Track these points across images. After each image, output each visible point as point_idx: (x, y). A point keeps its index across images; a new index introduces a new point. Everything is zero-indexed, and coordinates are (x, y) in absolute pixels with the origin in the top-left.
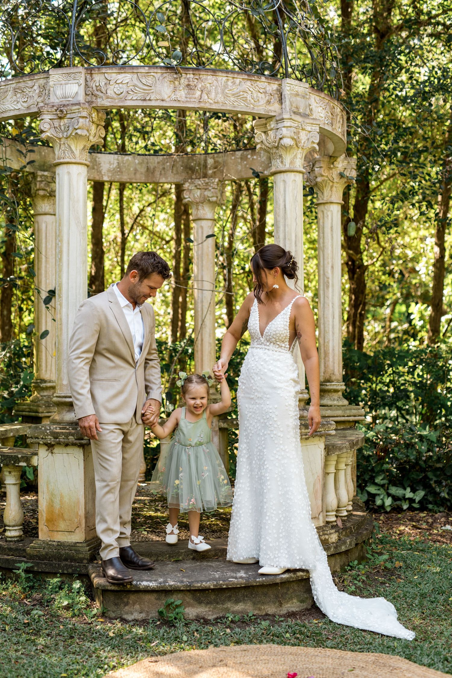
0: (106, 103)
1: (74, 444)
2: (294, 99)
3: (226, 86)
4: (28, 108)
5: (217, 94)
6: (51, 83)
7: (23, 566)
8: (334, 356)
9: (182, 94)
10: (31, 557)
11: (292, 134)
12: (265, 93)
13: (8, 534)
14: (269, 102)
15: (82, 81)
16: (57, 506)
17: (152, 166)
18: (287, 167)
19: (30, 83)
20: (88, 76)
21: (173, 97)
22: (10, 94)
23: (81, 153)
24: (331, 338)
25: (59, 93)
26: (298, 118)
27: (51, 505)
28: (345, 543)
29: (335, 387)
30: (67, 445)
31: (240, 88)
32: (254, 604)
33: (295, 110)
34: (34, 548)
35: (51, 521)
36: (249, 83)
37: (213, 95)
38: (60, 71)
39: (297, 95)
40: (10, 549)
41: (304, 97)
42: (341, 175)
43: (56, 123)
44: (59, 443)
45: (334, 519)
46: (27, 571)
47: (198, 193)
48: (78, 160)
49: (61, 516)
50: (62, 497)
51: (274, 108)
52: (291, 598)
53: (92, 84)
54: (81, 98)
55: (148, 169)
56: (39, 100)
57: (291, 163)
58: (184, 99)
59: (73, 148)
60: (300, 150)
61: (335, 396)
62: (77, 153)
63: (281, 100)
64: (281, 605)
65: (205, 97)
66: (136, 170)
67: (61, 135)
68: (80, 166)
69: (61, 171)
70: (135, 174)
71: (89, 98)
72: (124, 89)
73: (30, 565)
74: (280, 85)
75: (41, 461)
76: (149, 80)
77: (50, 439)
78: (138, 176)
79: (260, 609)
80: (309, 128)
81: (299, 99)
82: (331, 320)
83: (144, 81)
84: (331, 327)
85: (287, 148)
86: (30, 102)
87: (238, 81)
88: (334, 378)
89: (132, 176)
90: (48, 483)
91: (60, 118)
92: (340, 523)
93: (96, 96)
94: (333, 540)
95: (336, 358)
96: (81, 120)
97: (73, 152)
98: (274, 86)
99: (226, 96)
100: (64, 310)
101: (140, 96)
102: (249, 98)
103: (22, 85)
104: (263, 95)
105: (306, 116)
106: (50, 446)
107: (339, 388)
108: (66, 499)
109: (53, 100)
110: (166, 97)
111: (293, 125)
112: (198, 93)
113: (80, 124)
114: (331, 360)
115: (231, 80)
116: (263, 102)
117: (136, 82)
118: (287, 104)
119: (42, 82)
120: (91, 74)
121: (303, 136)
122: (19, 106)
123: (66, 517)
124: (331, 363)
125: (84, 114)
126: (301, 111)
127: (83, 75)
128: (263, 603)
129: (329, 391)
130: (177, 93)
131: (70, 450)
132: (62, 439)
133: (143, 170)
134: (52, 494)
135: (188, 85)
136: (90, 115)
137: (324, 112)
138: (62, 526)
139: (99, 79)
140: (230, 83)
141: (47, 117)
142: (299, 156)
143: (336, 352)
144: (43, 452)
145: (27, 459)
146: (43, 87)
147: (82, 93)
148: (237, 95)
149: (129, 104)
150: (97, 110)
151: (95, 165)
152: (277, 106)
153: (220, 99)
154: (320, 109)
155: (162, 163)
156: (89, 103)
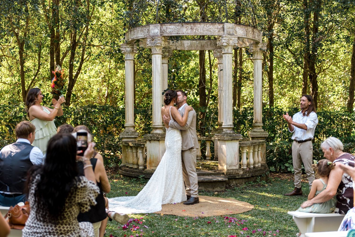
0: (166, 35)
1: (156, 140)
2: (228, 30)
3: (204, 28)
4: (144, 36)
5: (201, 30)
6: (150, 29)
7: (142, 176)
8: (258, 114)
9: (189, 31)
10: (144, 174)
11: (226, 42)
12: (218, 28)
13: (140, 168)
14: (219, 31)
15: (159, 28)
16: (152, 159)
17: (203, 44)
18: (226, 52)
19: (145, 28)
20: (161, 27)
21: (187, 32)
22: (140, 31)
23: (159, 51)
24: (257, 107)
25: (152, 32)
26: (229, 36)
27: (150, 159)
28: (246, 175)
29: (258, 125)
30: (154, 140)
31: (209, 28)
32: (205, 187)
33: (228, 33)
34: (145, 171)
35: (150, 163)
36: (212, 26)
37: (199, 31)
38: (153, 25)
39: (229, 28)
40: (139, 172)
41: (232, 28)
42: (261, 49)
43: (151, 42)
44: (152, 140)
45: (246, 168)
46: (143, 178)
47: (219, 54)
48: (158, 53)
49: (153, 162)
50: (153, 156)
51: (221, 33)
52: (217, 187)
53: (162, 29)
54: (159, 34)
55: (202, 45)
56: (147, 34)
57: (227, 51)
58: (190, 33)
59: (157, 49)
60: (230, 46)
61: (259, 128)
62: (158, 50)
63: (224, 30)
64: (214, 188)
65: (197, 31)
66: (197, 46)
67: (153, 45)
68: (159, 55)
69: (153, 56)
70: (197, 47)
71: (161, 33)
72: (172, 30)
73: (144, 176)
74: (223, 25)
75: (148, 145)
76: (179, 27)
77: (150, 139)
78: (198, 48)
79: (207, 189)
80: (233, 39)
81: (230, 29)
82: (257, 101)
83: (177, 28)
84: (257, 103)
85: (226, 46)
86: (145, 34)
87: (208, 26)
88: (258, 122)
89: (196, 48)
90: (149, 152)
91: (152, 40)
92: (248, 169)
93: (163, 33)
94: (241, 173)
95: (259, 115)
96: (158, 41)
97: (156, 50)
98: (221, 26)
99: (203, 31)
100: (154, 99)
101: (176, 32)
102: (212, 30)
103: (143, 29)
104: (217, 29)
105: (233, 34)
106: (150, 141)
107: (260, 125)
108: (154, 157)
109: (151, 34)
110: (184, 32)
111: (226, 38)
112: (195, 30)
113: (158, 42)
114: (257, 115)
115: (206, 25)
116: (217, 31)
117: (175, 28)
118: (225, 31)
119: (148, 28)
120: (162, 26)
121: (231, 42)
122: (142, 35)
123: (154, 162)
124: (257, 116)
125: (159, 39)
126: (231, 33)
127: (159, 26)
128: (208, 188)
129: (256, 126)
130: (188, 31)
131: (155, 142)
132: (153, 138)
133: (200, 46)
134: (151, 155)
135: (191, 28)
136: (162, 39)
137: (242, 32)
138: (153, 165)
139: (164, 27)
140: (205, 26)
141: (149, 40)
142: (230, 48)
143: (259, 112)
144: (148, 142)
145: (144, 145)
146: (149, 30)
147: (159, 32)
148: (207, 30)
149: (173, 35)
150: (164, 37)
151: (182, 45)
152: (222, 32)
153: (202, 31)
154: (240, 31)
155: (207, 43)
156: (161, 35)
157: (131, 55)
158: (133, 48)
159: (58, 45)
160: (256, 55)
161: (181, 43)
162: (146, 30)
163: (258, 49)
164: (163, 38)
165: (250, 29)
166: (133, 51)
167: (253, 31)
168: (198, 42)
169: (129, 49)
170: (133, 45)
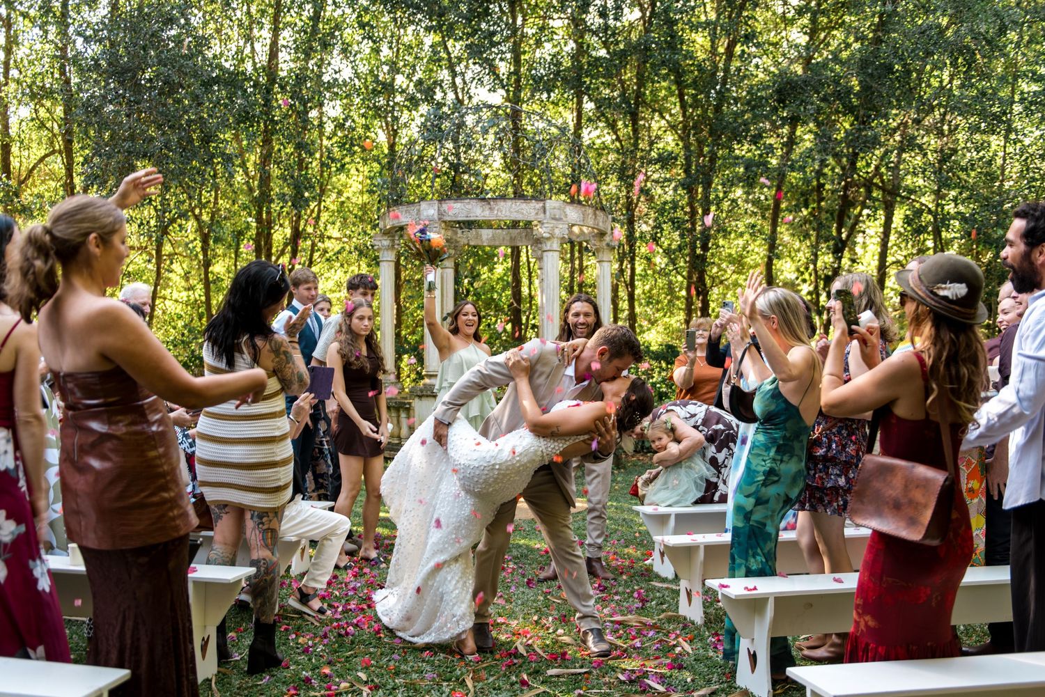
0: (448, 219)
2: (552, 211)
3: (511, 207)
4: (410, 221)
5: (506, 212)
6: (422, 208)
9: (487, 213)
11: (549, 231)
12: (535, 209)
14: (537, 214)
15: (436, 207)
18: (548, 248)
20: (440, 205)
21: (482, 215)
22: (404, 212)
25: (425, 214)
26: (553, 222)
30: (427, 396)
31: (519, 208)
33: (553, 216)
36: (524, 205)
38: (426, 203)
39: (554, 208)
41: (561, 209)
42: (608, 245)
44: (423, 395)
53: (442, 209)
54: (436, 217)
56: (417, 217)
57: (550, 246)
60: (555, 239)
63: (545, 212)
65: (499, 214)
71: (440, 216)
72: (457, 211)
74: (545, 204)
75: (416, 404)
76: (470, 207)
78: (508, 243)
80: (561, 226)
81: (555, 211)
83: (467, 207)
85: (548, 239)
86: (413, 217)
87: (518, 204)
93: (443, 215)
98: (541, 204)
99: (511, 212)
101: (465, 215)
102: (524, 213)
103: (409, 208)
104: (533, 210)
105: (560, 219)
110: (478, 215)
111: (549, 226)
112: (496, 212)
116: (533, 214)
117: (463, 207)
118: (548, 213)
119: (418, 207)
121: (557, 232)
122: (407, 220)
126: (557, 216)
127: (437, 205)
130: (484, 212)
135: (490, 208)
137: (576, 214)
139: (445, 206)
140: (513, 205)
144: (416, 400)
145: (410, 404)
146: (419, 210)
147: (436, 214)
148: (517, 212)
149: (459, 219)
150: (445, 222)
151: (478, 236)
152: (542, 215)
153: (508, 214)
154: (573, 213)
155: (520, 233)
156: (439, 219)
157: (390, 252)
158: (393, 241)
159: (269, 236)
160: (600, 255)
161: (477, 234)
162: (413, 209)
163: (604, 244)
164: (443, 225)
165: (590, 211)
166: (393, 246)
167: (595, 214)
168: (505, 232)
169: (386, 243)
170: (394, 236)
